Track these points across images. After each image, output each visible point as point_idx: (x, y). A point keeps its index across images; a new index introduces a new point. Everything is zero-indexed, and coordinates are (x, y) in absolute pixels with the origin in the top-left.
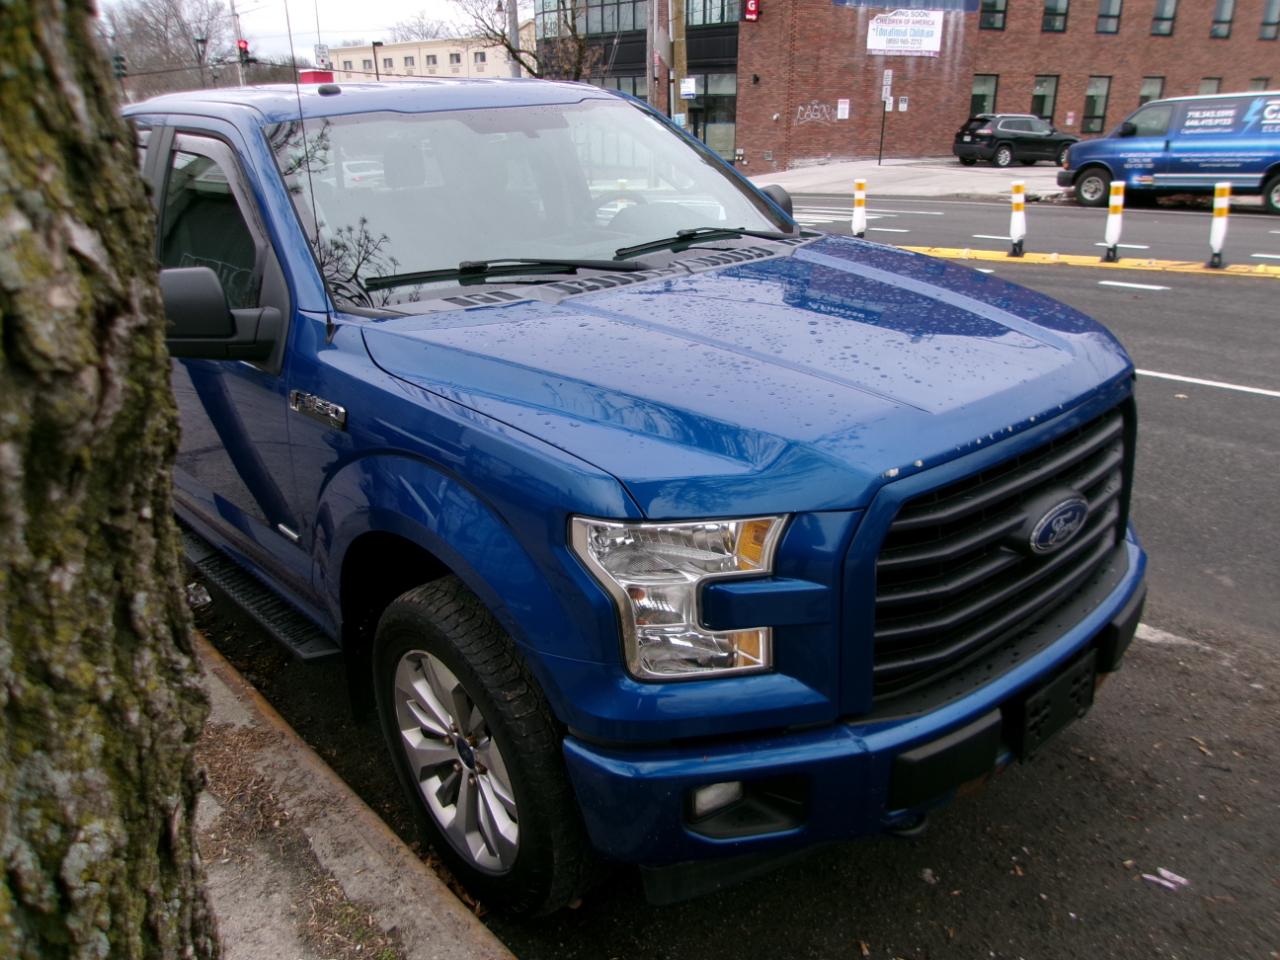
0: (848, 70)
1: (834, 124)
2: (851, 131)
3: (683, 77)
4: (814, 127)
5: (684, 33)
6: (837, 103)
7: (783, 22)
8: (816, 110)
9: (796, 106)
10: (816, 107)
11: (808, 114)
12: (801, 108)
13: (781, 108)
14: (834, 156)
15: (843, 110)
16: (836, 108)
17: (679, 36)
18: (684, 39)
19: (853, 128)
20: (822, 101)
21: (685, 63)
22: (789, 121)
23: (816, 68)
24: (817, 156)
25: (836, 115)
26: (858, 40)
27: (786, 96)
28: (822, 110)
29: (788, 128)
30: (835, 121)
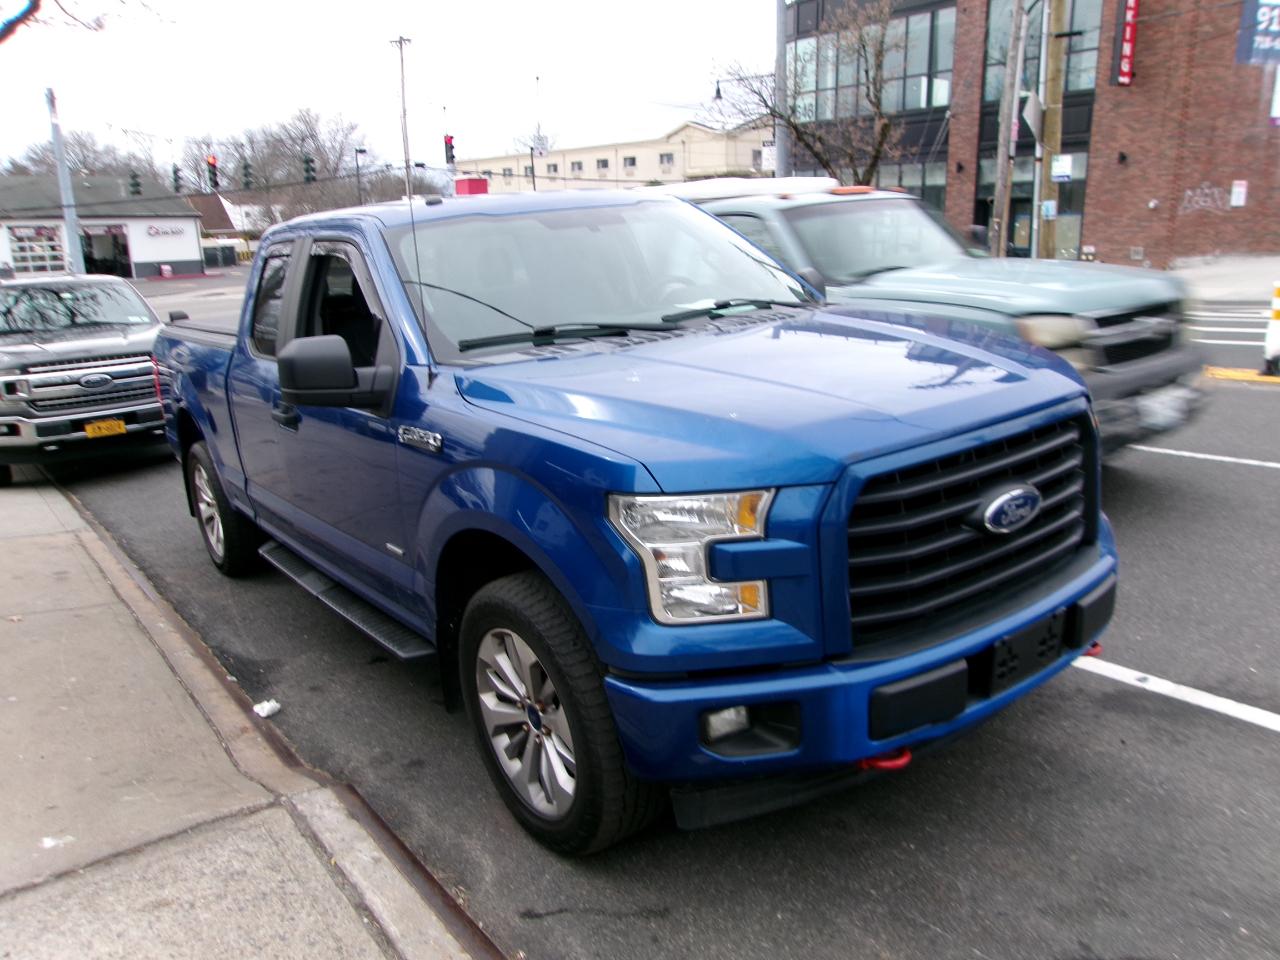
0: (1248, 143)
1: (1227, 212)
2: (1246, 221)
3: (1056, 154)
4: (1203, 218)
5: (1060, 98)
6: (1230, 185)
7: (1169, 85)
8: (1206, 195)
9: (1184, 191)
10: (1207, 191)
11: (1196, 200)
12: (1189, 193)
13: (1162, 193)
14: (1225, 253)
15: (1239, 195)
16: (1229, 192)
17: (1055, 102)
18: (1060, 106)
19: (1249, 217)
20: (1217, 183)
21: (1059, 136)
22: (1174, 208)
23: (1210, 142)
24: (1203, 253)
25: (1229, 201)
26: (1262, 106)
27: (1171, 178)
28: (1213, 194)
29: (1172, 218)
30: (1228, 208)
